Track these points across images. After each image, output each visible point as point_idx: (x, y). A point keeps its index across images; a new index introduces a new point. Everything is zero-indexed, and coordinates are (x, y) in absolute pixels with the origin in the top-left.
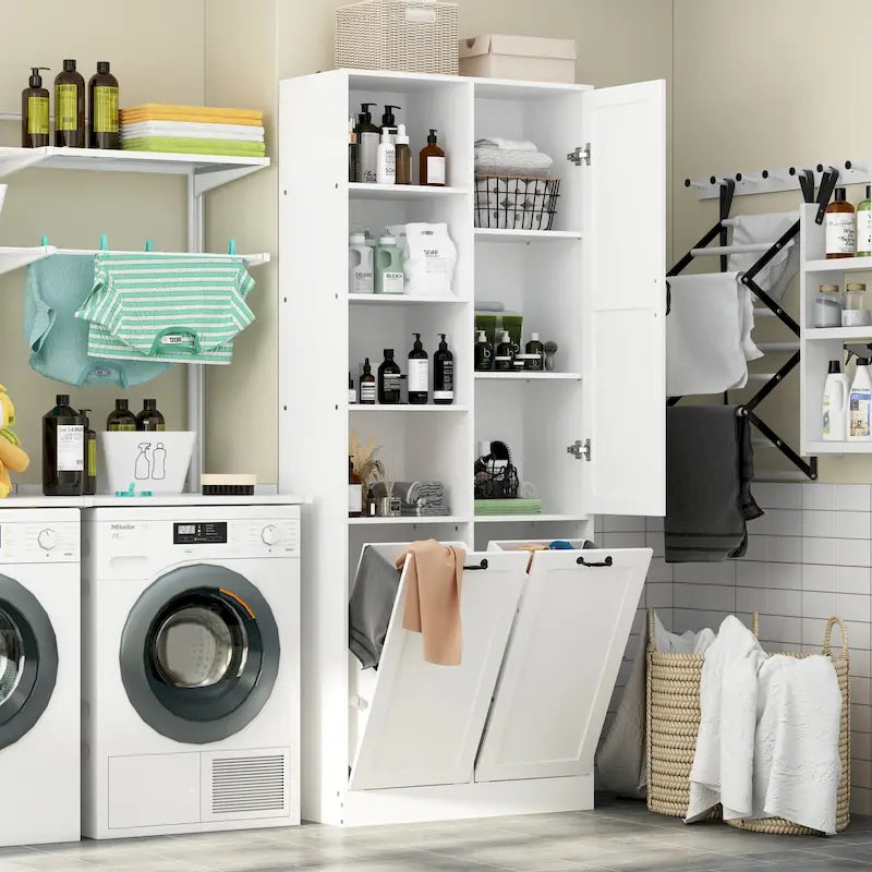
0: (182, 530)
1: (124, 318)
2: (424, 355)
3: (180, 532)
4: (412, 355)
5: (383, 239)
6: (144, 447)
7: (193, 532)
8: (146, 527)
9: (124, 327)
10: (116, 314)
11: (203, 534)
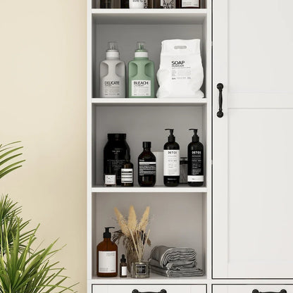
2: (177, 147)
4: (166, 147)
5: (136, 53)
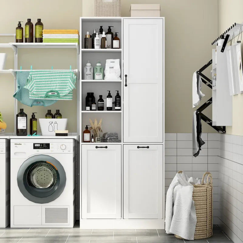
0: (36, 145)
1: (35, 88)
2: (111, 97)
3: (35, 146)
4: (108, 97)
5: (97, 64)
6: (51, 123)
7: (39, 146)
8: (25, 144)
9: (35, 90)
10: (33, 87)
11: (42, 146)
